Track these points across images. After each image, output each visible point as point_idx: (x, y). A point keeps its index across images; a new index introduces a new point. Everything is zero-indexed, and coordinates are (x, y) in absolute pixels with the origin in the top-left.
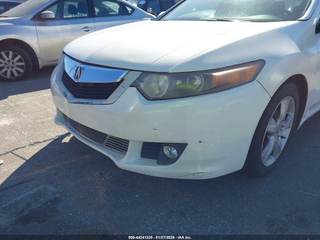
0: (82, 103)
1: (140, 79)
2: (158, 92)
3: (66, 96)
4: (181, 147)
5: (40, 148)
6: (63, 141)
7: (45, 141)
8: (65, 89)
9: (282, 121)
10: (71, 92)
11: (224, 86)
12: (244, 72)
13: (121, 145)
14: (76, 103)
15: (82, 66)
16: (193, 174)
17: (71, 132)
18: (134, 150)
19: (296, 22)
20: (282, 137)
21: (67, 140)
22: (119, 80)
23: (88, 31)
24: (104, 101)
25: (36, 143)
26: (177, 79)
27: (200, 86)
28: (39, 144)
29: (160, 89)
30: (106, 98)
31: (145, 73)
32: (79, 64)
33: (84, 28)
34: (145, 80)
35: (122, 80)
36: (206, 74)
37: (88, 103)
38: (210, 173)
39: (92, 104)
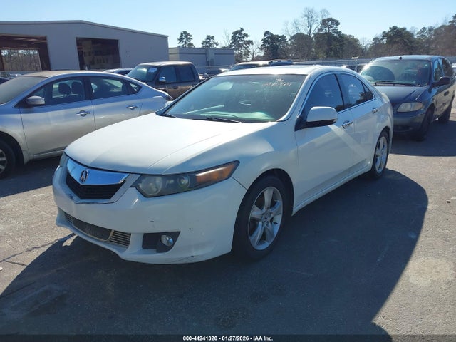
0: (88, 203)
1: (139, 181)
2: (155, 190)
3: (71, 198)
4: (175, 235)
5: (39, 254)
6: (64, 245)
7: (43, 246)
8: (69, 191)
9: (268, 208)
10: (77, 194)
11: (208, 182)
12: (221, 172)
13: (123, 239)
14: (82, 203)
15: (87, 170)
16: (187, 258)
17: (75, 232)
18: (136, 242)
19: (276, 123)
20: (276, 223)
21: (68, 243)
22: (121, 181)
23: (85, 115)
24: (107, 201)
25: (34, 248)
26: (170, 179)
27: (187, 184)
28: (37, 250)
29: (156, 188)
30: (110, 197)
31: (143, 176)
32: (84, 169)
33: (81, 112)
34: (144, 181)
35: (124, 182)
36: (191, 175)
37: (93, 203)
38: (202, 256)
39: (97, 203)
